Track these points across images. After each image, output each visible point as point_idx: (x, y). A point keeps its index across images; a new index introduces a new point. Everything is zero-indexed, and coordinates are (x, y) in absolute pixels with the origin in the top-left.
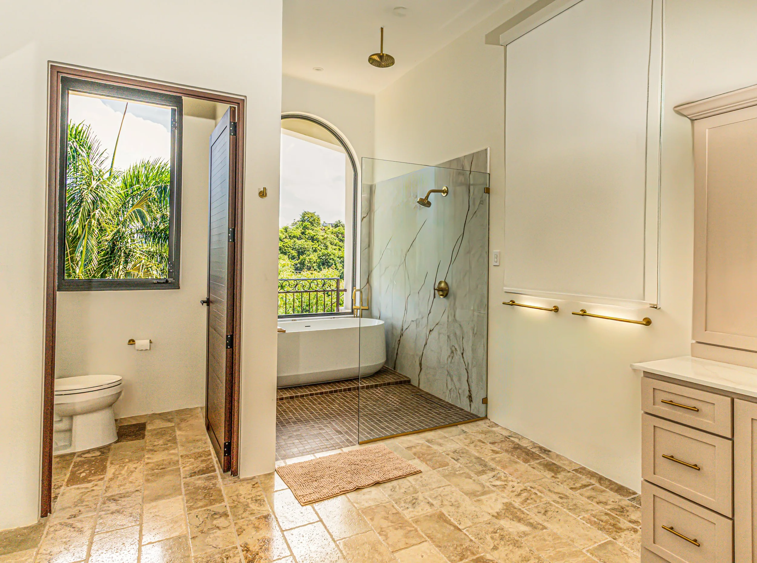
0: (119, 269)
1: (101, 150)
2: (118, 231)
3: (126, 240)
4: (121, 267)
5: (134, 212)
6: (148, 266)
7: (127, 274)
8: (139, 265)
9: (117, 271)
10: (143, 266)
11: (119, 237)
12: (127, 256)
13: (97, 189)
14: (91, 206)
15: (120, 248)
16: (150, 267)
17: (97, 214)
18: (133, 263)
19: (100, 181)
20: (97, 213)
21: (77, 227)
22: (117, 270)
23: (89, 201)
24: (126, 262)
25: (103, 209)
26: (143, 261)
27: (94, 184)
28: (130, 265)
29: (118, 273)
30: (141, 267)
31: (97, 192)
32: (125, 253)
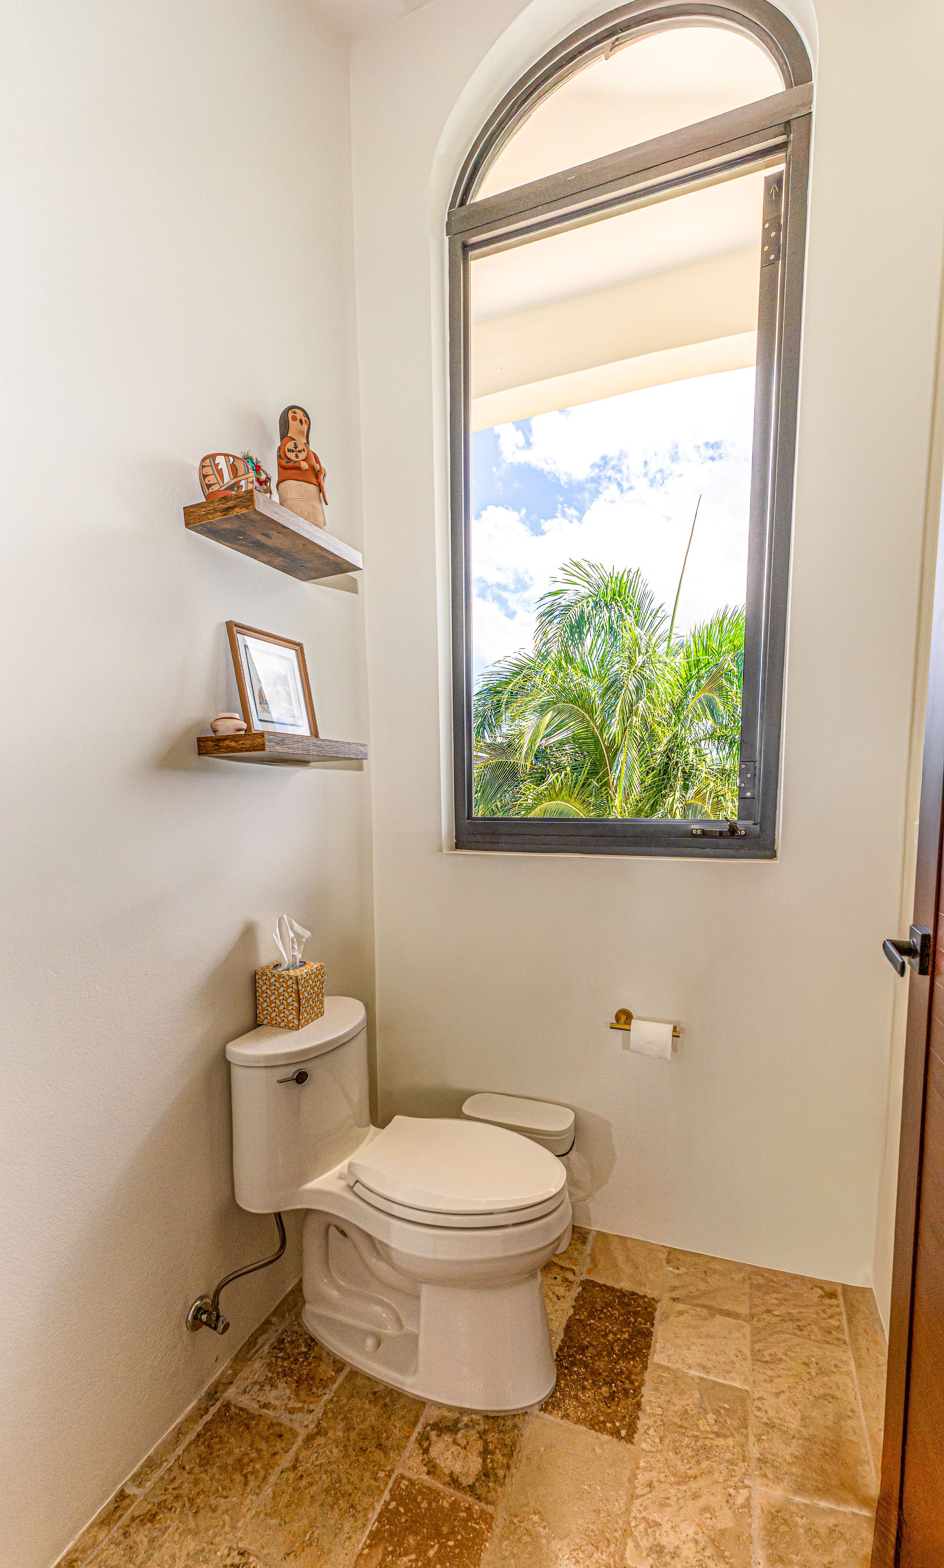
0: (674, 799)
1: (655, 606)
2: (675, 736)
3: (686, 750)
4: (678, 794)
5: (700, 701)
6: (720, 793)
7: (686, 807)
8: (705, 791)
9: (671, 801)
10: (711, 793)
11: (675, 746)
12: (687, 776)
13: (643, 667)
14: (633, 696)
15: (677, 763)
16: (722, 795)
17: (640, 707)
18: (696, 788)
19: (648, 654)
20: (640, 705)
21: (614, 731)
22: (671, 799)
23: (631, 689)
24: (686, 788)
25: (651, 700)
26: (712, 784)
27: (639, 660)
28: (691, 793)
29: (672, 804)
30: (708, 793)
31: (642, 673)
32: (684, 772)
